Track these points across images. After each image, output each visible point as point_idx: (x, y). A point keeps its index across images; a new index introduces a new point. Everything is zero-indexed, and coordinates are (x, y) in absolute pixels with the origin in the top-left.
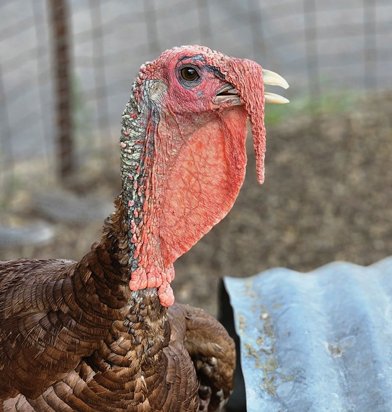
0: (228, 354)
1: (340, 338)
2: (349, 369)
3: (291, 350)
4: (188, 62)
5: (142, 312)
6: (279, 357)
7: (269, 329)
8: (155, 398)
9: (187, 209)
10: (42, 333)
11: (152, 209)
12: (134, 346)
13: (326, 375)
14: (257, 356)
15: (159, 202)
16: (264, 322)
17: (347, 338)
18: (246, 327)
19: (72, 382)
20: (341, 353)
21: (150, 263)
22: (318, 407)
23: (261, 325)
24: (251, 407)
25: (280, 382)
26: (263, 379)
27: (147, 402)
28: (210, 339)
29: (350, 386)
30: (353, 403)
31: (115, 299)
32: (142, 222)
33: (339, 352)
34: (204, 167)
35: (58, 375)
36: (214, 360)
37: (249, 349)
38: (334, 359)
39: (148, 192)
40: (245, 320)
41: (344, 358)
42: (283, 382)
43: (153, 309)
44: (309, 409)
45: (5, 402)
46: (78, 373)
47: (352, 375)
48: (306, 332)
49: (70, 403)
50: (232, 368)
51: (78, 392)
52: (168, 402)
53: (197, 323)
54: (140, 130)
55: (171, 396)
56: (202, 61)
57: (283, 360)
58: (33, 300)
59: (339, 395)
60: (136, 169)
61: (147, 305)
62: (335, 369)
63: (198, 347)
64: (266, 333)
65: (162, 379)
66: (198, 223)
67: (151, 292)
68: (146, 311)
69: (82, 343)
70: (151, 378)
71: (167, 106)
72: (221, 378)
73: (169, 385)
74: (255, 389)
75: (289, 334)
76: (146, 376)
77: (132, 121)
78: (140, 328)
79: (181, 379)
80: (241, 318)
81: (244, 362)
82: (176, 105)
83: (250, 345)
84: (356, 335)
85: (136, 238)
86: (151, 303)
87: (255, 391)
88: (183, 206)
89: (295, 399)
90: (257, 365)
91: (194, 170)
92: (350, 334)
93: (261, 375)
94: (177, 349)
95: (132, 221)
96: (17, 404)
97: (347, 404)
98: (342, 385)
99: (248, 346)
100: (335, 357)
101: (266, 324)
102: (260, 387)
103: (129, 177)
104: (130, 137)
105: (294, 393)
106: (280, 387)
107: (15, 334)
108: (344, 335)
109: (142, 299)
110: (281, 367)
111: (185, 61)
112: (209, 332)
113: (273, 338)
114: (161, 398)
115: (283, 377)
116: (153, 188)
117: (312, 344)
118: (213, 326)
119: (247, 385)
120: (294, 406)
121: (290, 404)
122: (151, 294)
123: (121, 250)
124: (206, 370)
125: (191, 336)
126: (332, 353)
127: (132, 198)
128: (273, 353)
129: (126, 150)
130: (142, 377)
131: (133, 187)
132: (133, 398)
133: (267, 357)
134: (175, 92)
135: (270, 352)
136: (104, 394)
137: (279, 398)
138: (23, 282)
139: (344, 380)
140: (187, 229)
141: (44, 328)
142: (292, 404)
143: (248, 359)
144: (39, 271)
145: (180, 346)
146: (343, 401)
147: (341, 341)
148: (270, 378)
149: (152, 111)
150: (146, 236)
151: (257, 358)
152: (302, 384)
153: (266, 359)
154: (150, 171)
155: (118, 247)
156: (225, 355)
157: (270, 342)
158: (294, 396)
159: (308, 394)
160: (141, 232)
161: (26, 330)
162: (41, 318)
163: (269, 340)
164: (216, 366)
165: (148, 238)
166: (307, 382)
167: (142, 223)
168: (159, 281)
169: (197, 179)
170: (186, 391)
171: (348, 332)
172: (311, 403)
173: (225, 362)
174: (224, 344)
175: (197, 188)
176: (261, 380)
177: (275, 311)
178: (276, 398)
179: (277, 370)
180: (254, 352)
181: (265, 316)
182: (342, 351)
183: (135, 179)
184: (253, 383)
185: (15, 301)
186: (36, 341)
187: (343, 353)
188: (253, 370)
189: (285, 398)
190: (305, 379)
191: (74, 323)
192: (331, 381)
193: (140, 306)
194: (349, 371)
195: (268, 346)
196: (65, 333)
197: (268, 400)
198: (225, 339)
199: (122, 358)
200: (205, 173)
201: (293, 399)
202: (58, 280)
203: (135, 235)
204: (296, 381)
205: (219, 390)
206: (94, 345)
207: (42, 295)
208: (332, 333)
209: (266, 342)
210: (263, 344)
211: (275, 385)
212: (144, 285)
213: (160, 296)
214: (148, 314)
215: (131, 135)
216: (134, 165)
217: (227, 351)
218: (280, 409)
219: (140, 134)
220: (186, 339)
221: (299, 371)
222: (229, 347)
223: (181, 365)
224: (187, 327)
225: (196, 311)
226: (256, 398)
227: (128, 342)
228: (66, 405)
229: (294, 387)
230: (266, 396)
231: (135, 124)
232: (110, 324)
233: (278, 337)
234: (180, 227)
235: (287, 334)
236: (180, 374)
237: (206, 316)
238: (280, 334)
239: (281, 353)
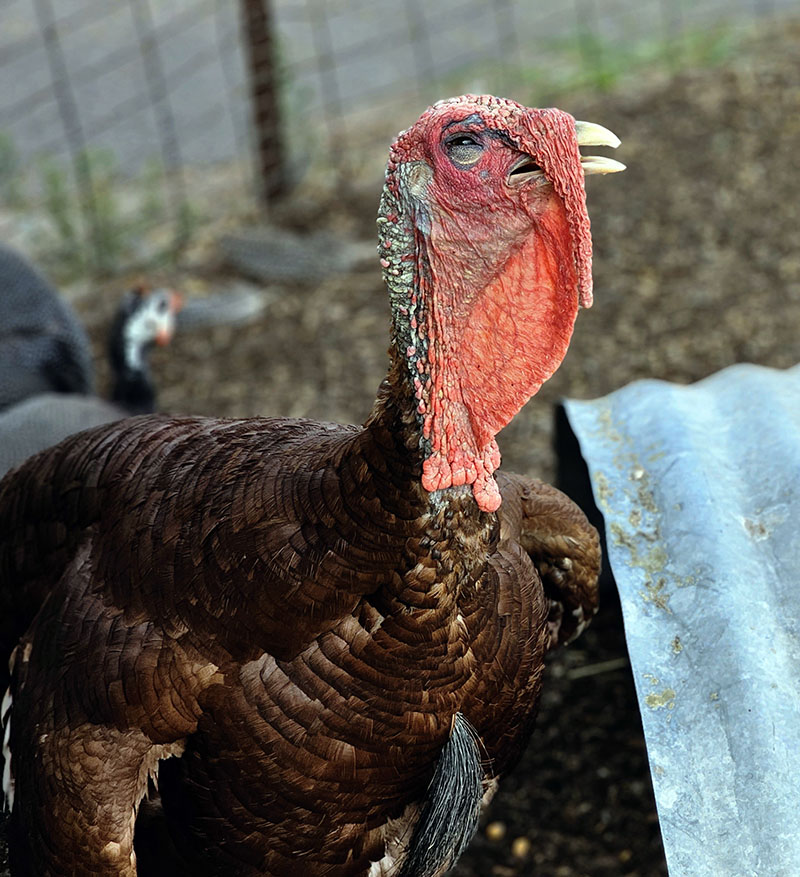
0: (590, 552)
1: (763, 509)
2: (782, 560)
3: (686, 533)
4: (457, 130)
5: (449, 523)
6: (668, 545)
7: (649, 497)
8: (482, 645)
9: (497, 361)
10: (294, 559)
11: (442, 359)
12: (441, 575)
13: (747, 573)
14: (635, 545)
15: (452, 349)
16: (639, 484)
17: (775, 508)
18: (611, 495)
19: (349, 632)
20: (767, 533)
21: (453, 447)
22: (738, 626)
23: (634, 491)
24: (632, 633)
25: (675, 588)
26: (647, 584)
27: (469, 654)
28: (561, 530)
29: (786, 589)
30: (794, 617)
31: (407, 503)
32: (429, 380)
33: (763, 531)
34: (518, 294)
35: (324, 624)
36: (567, 562)
37: (620, 534)
38: (757, 545)
39: (431, 332)
40: (608, 483)
41: (773, 541)
42: (679, 587)
43: (466, 517)
44: (723, 631)
45: (243, 669)
46: (358, 618)
47: (787, 571)
48: (709, 502)
49: (347, 666)
50: (596, 574)
51: (359, 649)
52: (503, 646)
53: (539, 505)
54: (405, 239)
55: (509, 636)
56: (478, 124)
57: (676, 550)
58: (278, 503)
59: (768, 603)
60: (411, 298)
61: (455, 512)
62: (760, 562)
63: (542, 543)
64: (644, 505)
65: (490, 613)
66: (518, 381)
67: (460, 492)
68: (455, 520)
69: (360, 575)
70: (474, 615)
71: (438, 201)
72: (580, 589)
73: (503, 620)
74: (634, 602)
75: (681, 505)
76: (465, 615)
77: (392, 226)
78: (448, 547)
79: (521, 604)
80: (602, 480)
81: (613, 558)
82: (451, 198)
83: (620, 526)
84: (789, 502)
85: (423, 407)
86: (462, 509)
87: (637, 605)
88: (492, 357)
89: (701, 616)
90: (635, 559)
91: (502, 301)
92: (779, 501)
93: (643, 577)
94: (513, 555)
95: (416, 379)
96: (262, 671)
97: (783, 617)
98: (772, 586)
99: (618, 528)
100: (758, 540)
101: (642, 488)
102: (642, 598)
103: (401, 312)
104: (393, 251)
105: (698, 606)
106: (674, 595)
107: (251, 559)
108: (770, 503)
109: (447, 503)
110: (673, 562)
111: (454, 128)
112: (558, 519)
113: (656, 513)
114: (492, 643)
115: (678, 579)
116: (439, 328)
117: (719, 520)
118: (564, 510)
119: (623, 597)
120: (700, 627)
121: (693, 624)
122: (463, 495)
123: (406, 425)
124: (555, 578)
125: (531, 526)
126: (753, 535)
127: (411, 344)
128: (658, 538)
129: (390, 271)
130: (460, 618)
131: (410, 325)
132: (446, 652)
133: (650, 546)
134: (446, 178)
135: (653, 537)
136: (400, 650)
137: (674, 614)
138: (262, 469)
139: (776, 577)
140: (503, 392)
141: (298, 552)
142: (697, 624)
143: (619, 550)
144: (287, 448)
145: (516, 548)
146: (777, 613)
147: (765, 513)
148: (658, 581)
149: (417, 212)
150: (438, 404)
151: (634, 548)
152: (710, 591)
153: (649, 549)
154: (430, 302)
155: (401, 420)
156: (585, 554)
157: (652, 520)
158: (699, 610)
159: (721, 606)
160: (430, 396)
161: (270, 553)
162: (293, 532)
163: (649, 517)
164: (571, 571)
165: (441, 405)
166: (716, 586)
167: (429, 382)
168: (472, 474)
169: (509, 314)
170: (530, 623)
171: (775, 498)
172: (727, 621)
173: (583, 565)
174: (582, 537)
175: (509, 329)
176: (644, 586)
177: (654, 466)
178: (670, 616)
179: (667, 568)
180: (629, 538)
181: (639, 474)
182: (767, 531)
183: (412, 312)
184: (632, 591)
185: (250, 503)
186: (284, 571)
187: (770, 533)
188: (630, 569)
189: (686, 614)
190: (714, 581)
191: (345, 544)
192: (756, 581)
193: (445, 514)
194: (782, 564)
195: (649, 526)
196: (331, 560)
197: (657, 619)
198: (584, 529)
199: (422, 595)
200: (521, 303)
201: (698, 615)
202: (316, 470)
203: (422, 401)
204: (700, 586)
205: (577, 608)
206: (380, 577)
207: (293, 495)
208: (749, 500)
209: (645, 520)
210: (640, 523)
211: (666, 593)
212: (446, 482)
213: (477, 496)
214: (460, 525)
215: (394, 248)
216: (406, 291)
217: (588, 547)
218: (678, 632)
219: (406, 245)
220: (523, 532)
221: (702, 570)
222: (591, 541)
223: (521, 582)
224: (524, 512)
225: (535, 486)
226: (639, 617)
227: (431, 571)
228: (341, 671)
229: (697, 595)
230: (655, 613)
231: (396, 231)
232: (401, 544)
233: (662, 510)
234: (491, 389)
235: (678, 506)
236: (519, 596)
237: (551, 492)
238: (666, 505)
239: (672, 539)
